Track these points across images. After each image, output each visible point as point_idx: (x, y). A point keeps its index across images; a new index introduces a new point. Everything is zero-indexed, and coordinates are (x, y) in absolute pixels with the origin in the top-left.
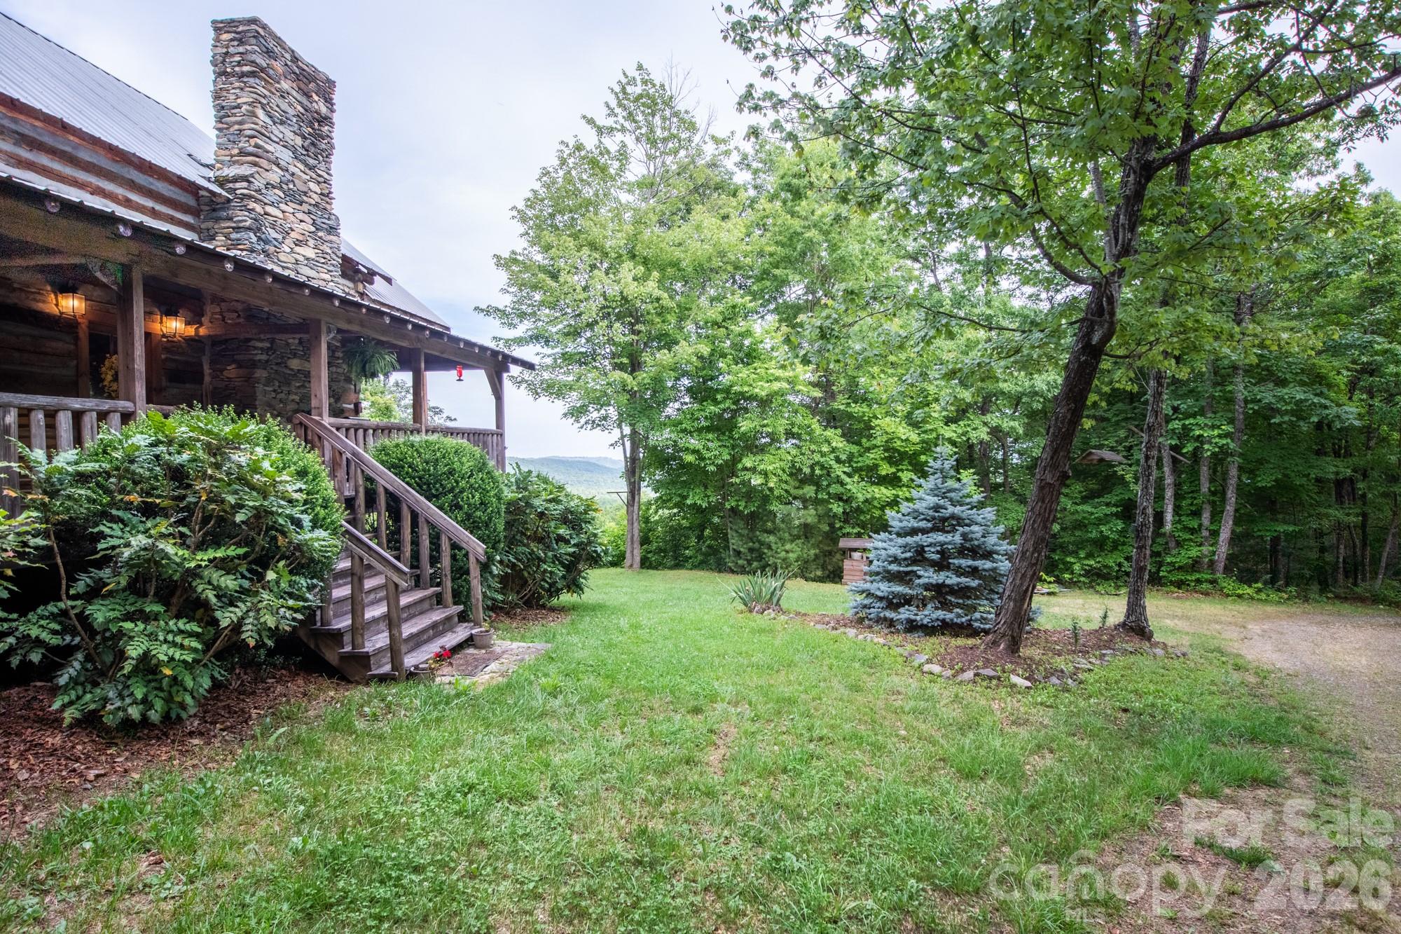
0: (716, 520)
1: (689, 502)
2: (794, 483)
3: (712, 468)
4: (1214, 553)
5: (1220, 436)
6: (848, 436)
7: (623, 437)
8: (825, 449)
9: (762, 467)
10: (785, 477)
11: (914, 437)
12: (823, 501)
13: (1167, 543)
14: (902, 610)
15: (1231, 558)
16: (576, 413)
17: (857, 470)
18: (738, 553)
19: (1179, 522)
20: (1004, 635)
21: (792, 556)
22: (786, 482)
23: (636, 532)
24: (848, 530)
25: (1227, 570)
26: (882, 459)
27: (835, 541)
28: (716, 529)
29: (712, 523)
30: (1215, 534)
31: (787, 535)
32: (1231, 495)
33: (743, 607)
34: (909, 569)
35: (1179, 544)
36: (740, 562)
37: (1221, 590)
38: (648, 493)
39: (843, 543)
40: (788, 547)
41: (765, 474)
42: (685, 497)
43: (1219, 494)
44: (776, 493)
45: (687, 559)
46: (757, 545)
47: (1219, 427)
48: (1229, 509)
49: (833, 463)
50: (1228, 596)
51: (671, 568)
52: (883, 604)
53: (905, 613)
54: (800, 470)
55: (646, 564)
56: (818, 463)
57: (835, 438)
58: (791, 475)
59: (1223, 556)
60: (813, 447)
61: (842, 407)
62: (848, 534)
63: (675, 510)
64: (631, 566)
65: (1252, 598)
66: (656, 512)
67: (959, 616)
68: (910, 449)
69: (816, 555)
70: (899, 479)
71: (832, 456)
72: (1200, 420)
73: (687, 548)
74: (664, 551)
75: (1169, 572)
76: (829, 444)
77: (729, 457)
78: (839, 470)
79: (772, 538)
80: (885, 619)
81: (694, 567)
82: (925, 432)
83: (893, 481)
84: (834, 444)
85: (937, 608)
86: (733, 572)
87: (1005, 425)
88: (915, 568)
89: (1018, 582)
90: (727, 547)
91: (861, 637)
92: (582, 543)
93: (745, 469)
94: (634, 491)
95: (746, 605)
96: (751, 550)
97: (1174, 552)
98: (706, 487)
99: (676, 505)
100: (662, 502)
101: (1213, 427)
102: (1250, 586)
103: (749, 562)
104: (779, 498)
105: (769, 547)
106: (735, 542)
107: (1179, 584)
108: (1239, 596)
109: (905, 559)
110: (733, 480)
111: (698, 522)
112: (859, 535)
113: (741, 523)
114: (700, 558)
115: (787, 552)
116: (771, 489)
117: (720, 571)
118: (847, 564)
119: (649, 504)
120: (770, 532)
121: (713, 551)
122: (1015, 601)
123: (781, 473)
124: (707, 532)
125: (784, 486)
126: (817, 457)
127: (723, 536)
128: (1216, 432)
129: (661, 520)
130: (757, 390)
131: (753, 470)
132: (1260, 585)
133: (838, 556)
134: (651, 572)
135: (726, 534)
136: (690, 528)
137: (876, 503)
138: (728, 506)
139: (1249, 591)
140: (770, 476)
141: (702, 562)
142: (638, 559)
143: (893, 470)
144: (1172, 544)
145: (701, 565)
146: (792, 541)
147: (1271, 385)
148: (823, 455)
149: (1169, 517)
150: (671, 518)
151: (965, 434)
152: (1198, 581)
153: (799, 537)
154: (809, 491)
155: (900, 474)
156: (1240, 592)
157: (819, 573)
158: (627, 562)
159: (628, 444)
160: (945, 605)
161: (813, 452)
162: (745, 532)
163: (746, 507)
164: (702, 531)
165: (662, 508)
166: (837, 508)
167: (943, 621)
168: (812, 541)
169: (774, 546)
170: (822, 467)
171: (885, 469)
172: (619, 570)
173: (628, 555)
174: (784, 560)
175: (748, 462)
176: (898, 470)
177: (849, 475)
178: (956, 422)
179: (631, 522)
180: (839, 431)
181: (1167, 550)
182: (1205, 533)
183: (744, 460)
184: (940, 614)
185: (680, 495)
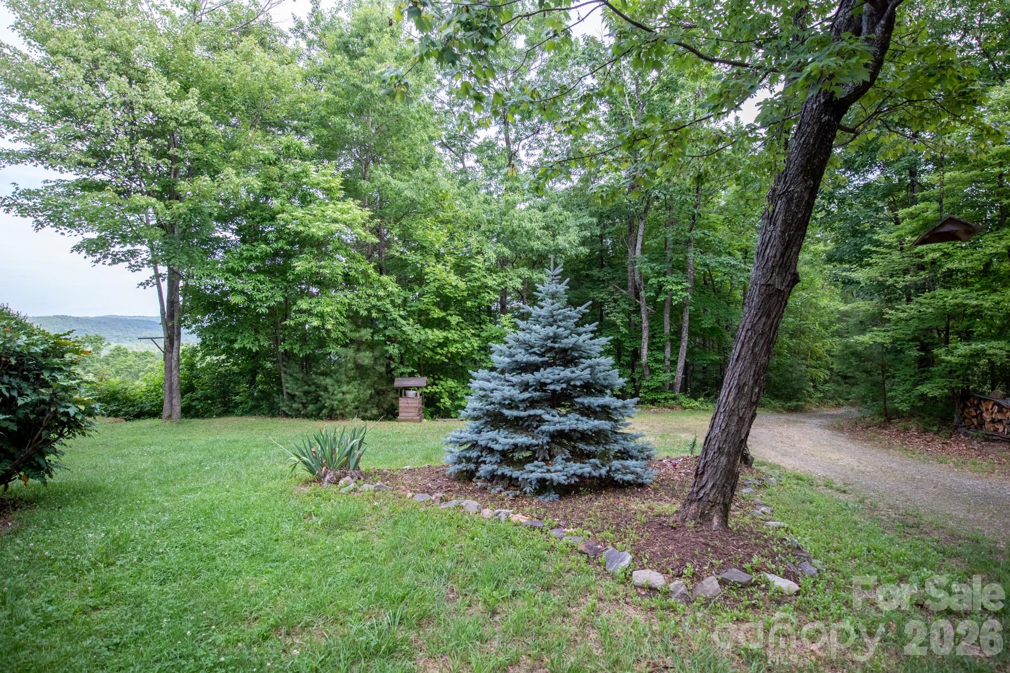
0: (269, 365)
1: (236, 346)
2: (350, 326)
3: (264, 310)
4: (673, 377)
5: (682, 290)
6: (403, 282)
7: (157, 276)
8: (381, 293)
9: (319, 309)
10: (342, 320)
11: (462, 285)
12: (379, 343)
13: (643, 372)
14: (529, 467)
15: (685, 381)
16: (91, 248)
17: (411, 314)
18: (292, 397)
19: (652, 355)
20: (714, 504)
21: (349, 397)
22: (342, 324)
23: (175, 380)
24: (403, 370)
25: (684, 390)
26: (435, 304)
27: (392, 380)
28: (268, 373)
29: (264, 368)
30: (674, 363)
31: (343, 377)
32: (685, 334)
33: (308, 475)
34: (532, 412)
35: (652, 372)
36: (295, 406)
37: (680, 404)
38: (189, 340)
39: (399, 383)
40: (345, 388)
41: (321, 316)
42: (234, 341)
43: (677, 333)
44: (333, 335)
45: (237, 405)
46: (313, 388)
47: (681, 284)
48: (684, 344)
49: (389, 306)
50: (685, 408)
51: (219, 415)
52: (497, 458)
53: (534, 472)
54: (357, 312)
55: (189, 412)
56: (374, 306)
57: (389, 281)
58: (348, 317)
59: (680, 380)
60: (369, 291)
61: (397, 254)
62: (402, 374)
63: (223, 357)
64: (170, 417)
65: (700, 409)
66: (203, 358)
67: (596, 467)
68: (458, 295)
69: (371, 395)
70: (449, 322)
71: (388, 301)
72: (669, 278)
73: (237, 394)
74: (212, 398)
75: (645, 393)
76: (385, 289)
77: (282, 300)
78: (395, 314)
79: (329, 381)
80: (503, 476)
81: (245, 413)
82: (470, 281)
83: (442, 324)
84: (390, 289)
85: (568, 460)
86: (287, 415)
87: (535, 277)
88: (539, 412)
89: (733, 428)
90: (280, 392)
91: (487, 512)
92: (43, 402)
93: (301, 311)
94: (172, 338)
95: (312, 471)
96: (306, 393)
97: (648, 378)
98: (257, 332)
99: (224, 351)
100: (208, 347)
101: (677, 284)
102: (696, 400)
103: (304, 405)
104: (336, 341)
105: (326, 389)
106: (289, 386)
107: (653, 402)
108: (692, 408)
109: (523, 401)
110: (287, 322)
111: (250, 367)
112: (412, 375)
113: (297, 368)
114: (251, 403)
115: (343, 393)
116: (328, 331)
117: (273, 416)
118: (402, 402)
119: (194, 351)
120: (324, 374)
121: (266, 395)
122: (729, 455)
123: (338, 315)
124: (259, 377)
125: (341, 328)
126: (374, 301)
127: (275, 379)
128: (680, 287)
129: (210, 366)
130: (314, 230)
131: (309, 312)
132: (702, 399)
133: (392, 395)
134: (195, 421)
135: (279, 379)
136: (240, 374)
137: (429, 345)
138: (281, 349)
139: (697, 404)
140: (327, 318)
141: (254, 407)
142: (178, 409)
143: (444, 314)
144: (647, 372)
145: (254, 410)
146: (348, 383)
147: (711, 255)
148: (380, 299)
149: (645, 352)
150: (220, 364)
151: (502, 283)
152: (665, 399)
153: (354, 379)
154: (366, 334)
155: (449, 318)
156: (692, 405)
157: (375, 412)
158: (165, 413)
159: (165, 285)
160: (580, 456)
161: (369, 296)
162: (300, 375)
163: (301, 350)
164: (254, 377)
165: (209, 354)
166: (393, 350)
167: (581, 477)
168: (368, 382)
169: (331, 389)
170: (379, 311)
171: (437, 313)
172: (156, 421)
173: (166, 405)
174: (341, 401)
175: (303, 304)
176: (448, 315)
177: (404, 318)
178: (496, 273)
179: (169, 369)
180: (394, 277)
181: (642, 377)
182: (668, 363)
183: (299, 302)
184: (575, 467)
185: (227, 340)
